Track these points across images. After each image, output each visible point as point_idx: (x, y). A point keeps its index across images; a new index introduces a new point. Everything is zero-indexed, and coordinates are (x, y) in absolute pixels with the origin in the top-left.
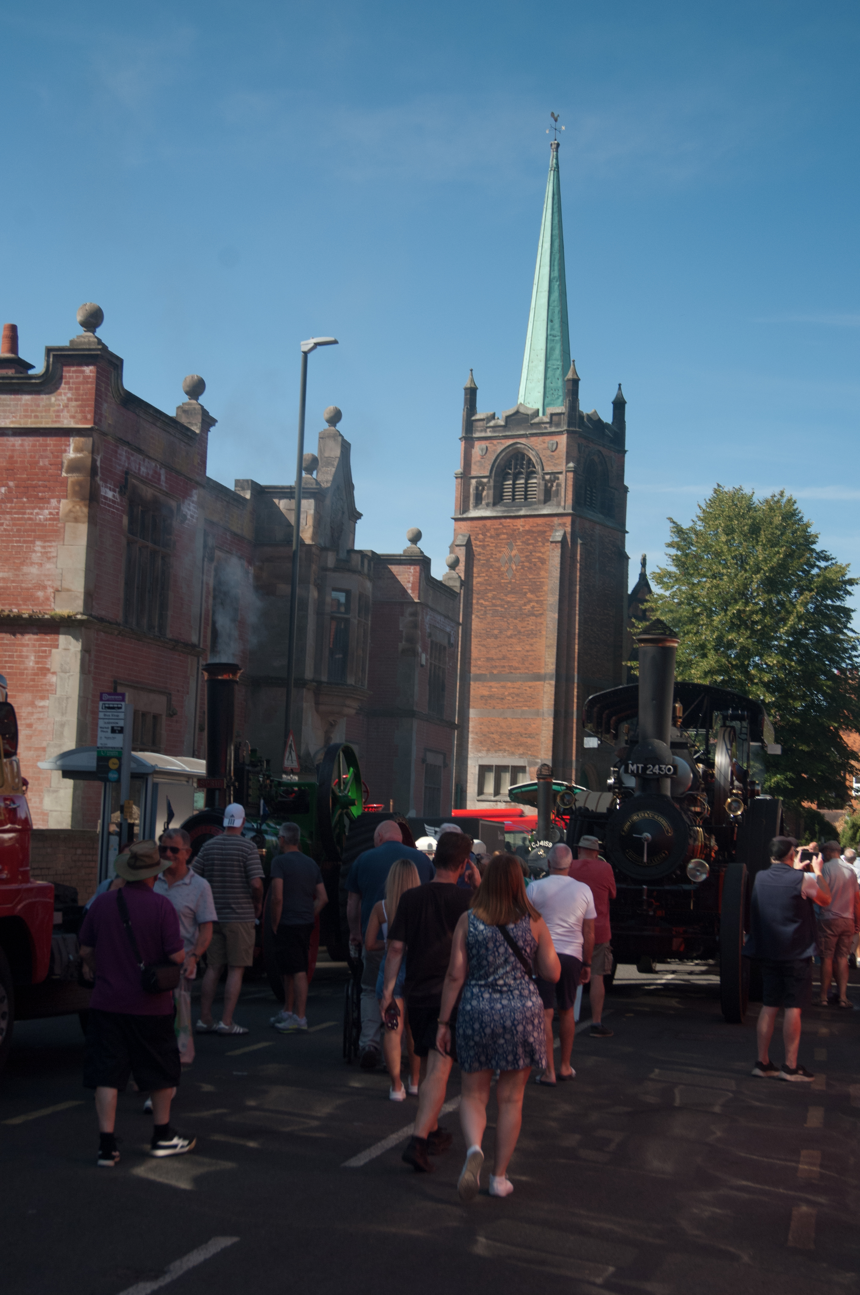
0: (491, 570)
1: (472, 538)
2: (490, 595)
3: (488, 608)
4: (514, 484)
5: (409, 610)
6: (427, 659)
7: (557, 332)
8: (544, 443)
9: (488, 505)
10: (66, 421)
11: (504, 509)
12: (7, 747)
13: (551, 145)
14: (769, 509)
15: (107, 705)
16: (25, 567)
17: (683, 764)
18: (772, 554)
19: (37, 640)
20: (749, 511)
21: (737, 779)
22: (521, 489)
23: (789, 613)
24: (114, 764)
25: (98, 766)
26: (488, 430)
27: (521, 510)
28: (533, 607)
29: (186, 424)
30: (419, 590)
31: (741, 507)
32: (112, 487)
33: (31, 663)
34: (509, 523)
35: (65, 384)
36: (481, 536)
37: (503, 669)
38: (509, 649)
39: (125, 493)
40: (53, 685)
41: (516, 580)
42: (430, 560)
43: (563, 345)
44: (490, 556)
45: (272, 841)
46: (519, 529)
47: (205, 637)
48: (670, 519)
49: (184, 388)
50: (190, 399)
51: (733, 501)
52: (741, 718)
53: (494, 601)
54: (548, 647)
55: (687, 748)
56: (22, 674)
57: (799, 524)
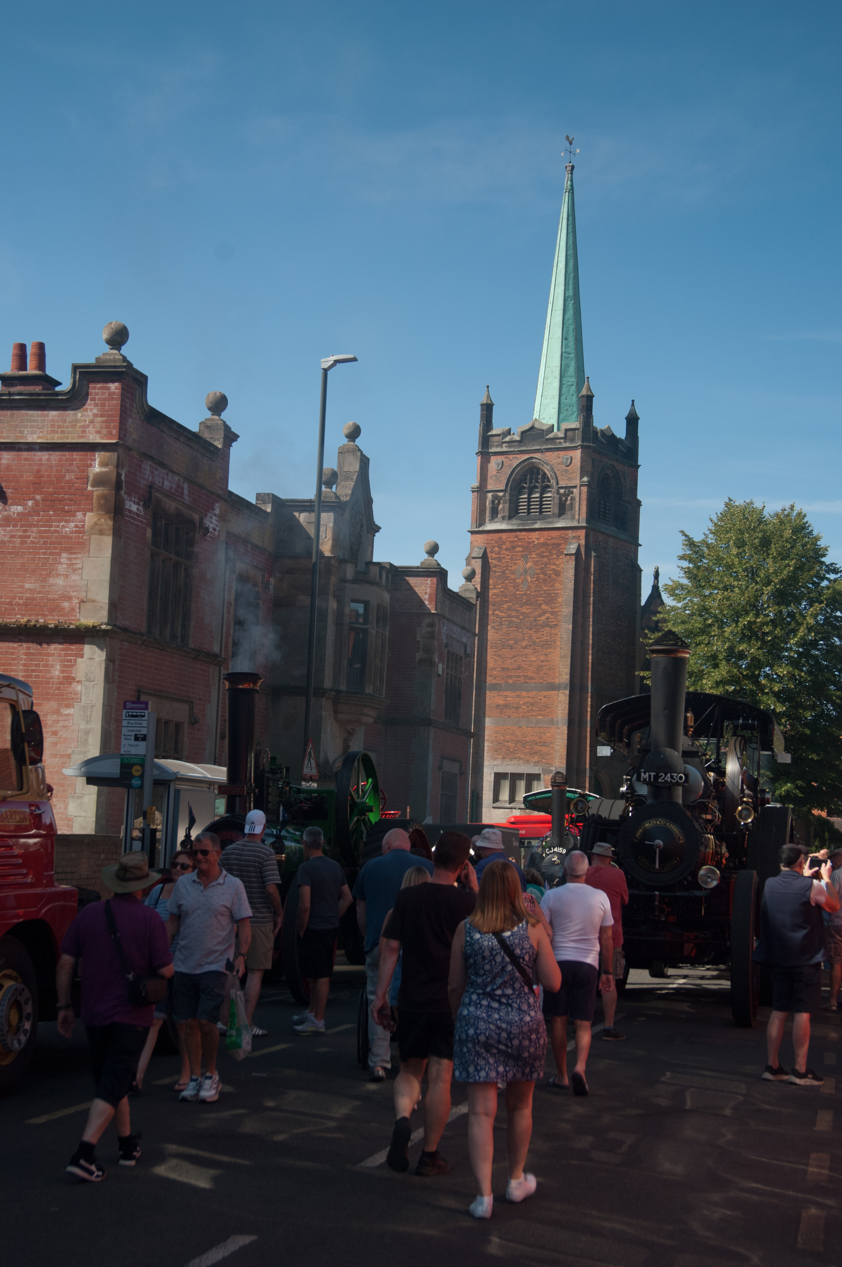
0: (507, 581)
1: (488, 550)
2: (505, 606)
3: (504, 619)
4: (529, 498)
5: (427, 621)
6: (443, 669)
7: (572, 349)
8: (559, 457)
9: (503, 518)
10: (91, 437)
11: (519, 522)
12: (33, 754)
13: (566, 167)
14: (779, 522)
15: (130, 714)
16: (51, 579)
17: (694, 772)
18: (782, 567)
19: (63, 650)
20: (759, 525)
21: (748, 788)
22: (536, 503)
23: (799, 624)
24: (138, 771)
25: (121, 772)
26: (504, 445)
27: (536, 523)
28: (548, 618)
29: (208, 440)
30: (436, 600)
31: (752, 520)
32: (136, 500)
33: (57, 672)
34: (524, 536)
35: (91, 400)
36: (496, 549)
37: (518, 679)
38: (524, 659)
39: (149, 507)
40: (78, 693)
41: (531, 591)
42: (446, 572)
43: (577, 362)
44: (505, 568)
45: (291, 847)
46: (534, 542)
47: (226, 647)
48: (682, 532)
49: (206, 405)
50: (212, 415)
51: (744, 515)
52: (752, 728)
53: (509, 612)
54: (562, 657)
55: (698, 756)
56: (48, 683)
57: (809, 538)
